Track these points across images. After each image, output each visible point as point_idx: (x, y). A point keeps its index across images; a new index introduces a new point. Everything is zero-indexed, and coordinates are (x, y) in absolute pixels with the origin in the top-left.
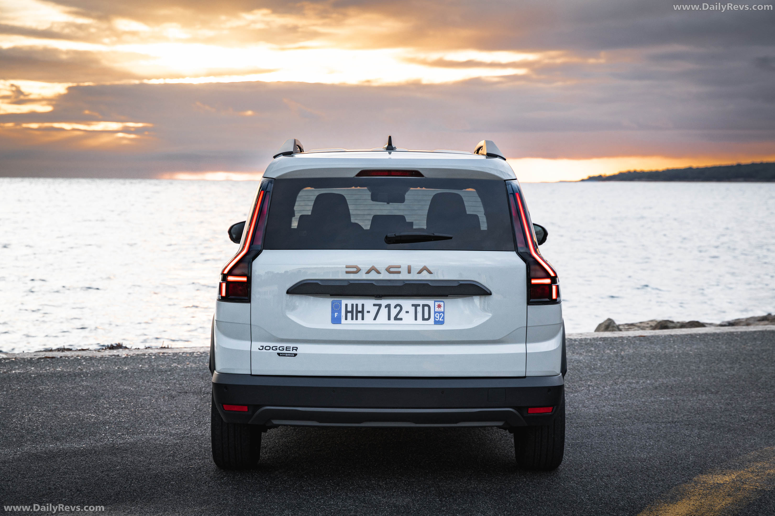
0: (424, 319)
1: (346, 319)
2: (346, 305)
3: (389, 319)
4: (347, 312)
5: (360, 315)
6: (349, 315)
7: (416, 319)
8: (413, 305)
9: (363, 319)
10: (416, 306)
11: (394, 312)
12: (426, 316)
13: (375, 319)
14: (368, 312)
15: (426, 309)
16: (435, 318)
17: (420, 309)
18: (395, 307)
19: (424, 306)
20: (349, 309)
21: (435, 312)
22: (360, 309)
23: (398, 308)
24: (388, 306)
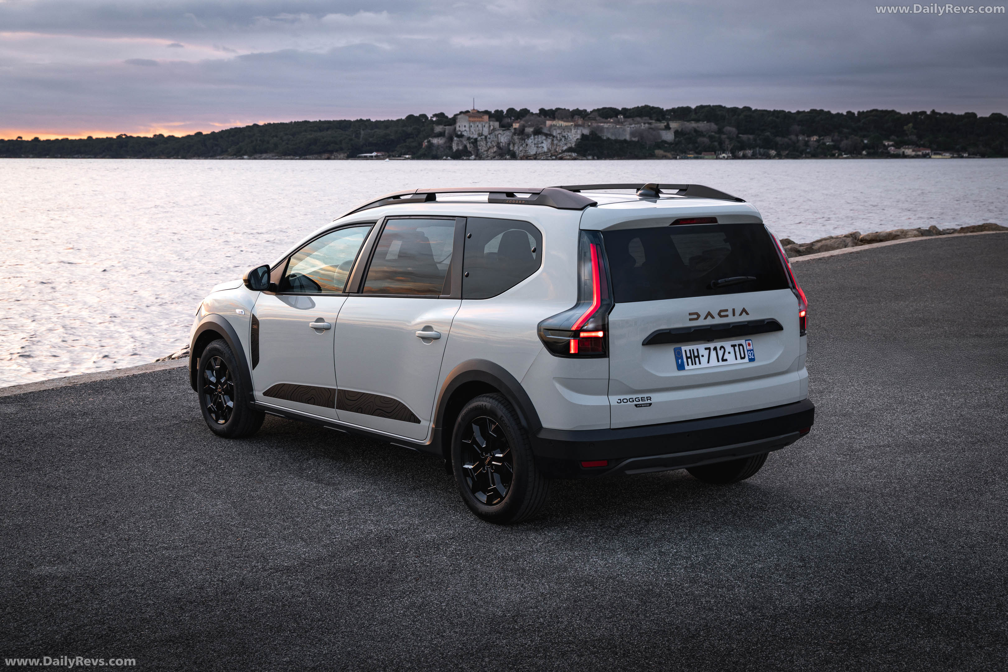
0: (742, 358)
1: (688, 365)
2: (685, 351)
3: (718, 361)
4: (687, 358)
5: (697, 359)
6: (689, 360)
7: (736, 359)
8: (732, 346)
9: (700, 363)
10: (734, 346)
11: (720, 353)
12: (743, 356)
13: (708, 362)
14: (703, 356)
15: (741, 347)
16: (749, 356)
17: (737, 348)
18: (720, 349)
19: (740, 345)
20: (689, 355)
21: (748, 351)
22: (696, 354)
23: (722, 349)
24: (715, 349)
